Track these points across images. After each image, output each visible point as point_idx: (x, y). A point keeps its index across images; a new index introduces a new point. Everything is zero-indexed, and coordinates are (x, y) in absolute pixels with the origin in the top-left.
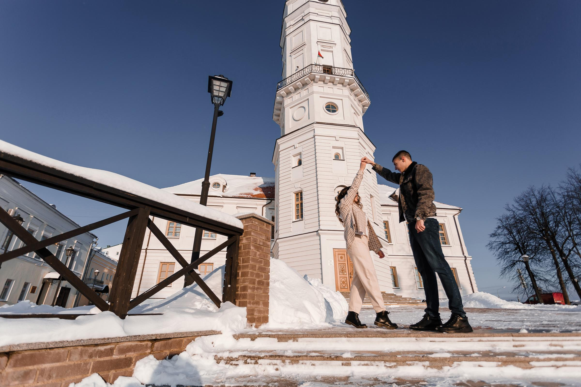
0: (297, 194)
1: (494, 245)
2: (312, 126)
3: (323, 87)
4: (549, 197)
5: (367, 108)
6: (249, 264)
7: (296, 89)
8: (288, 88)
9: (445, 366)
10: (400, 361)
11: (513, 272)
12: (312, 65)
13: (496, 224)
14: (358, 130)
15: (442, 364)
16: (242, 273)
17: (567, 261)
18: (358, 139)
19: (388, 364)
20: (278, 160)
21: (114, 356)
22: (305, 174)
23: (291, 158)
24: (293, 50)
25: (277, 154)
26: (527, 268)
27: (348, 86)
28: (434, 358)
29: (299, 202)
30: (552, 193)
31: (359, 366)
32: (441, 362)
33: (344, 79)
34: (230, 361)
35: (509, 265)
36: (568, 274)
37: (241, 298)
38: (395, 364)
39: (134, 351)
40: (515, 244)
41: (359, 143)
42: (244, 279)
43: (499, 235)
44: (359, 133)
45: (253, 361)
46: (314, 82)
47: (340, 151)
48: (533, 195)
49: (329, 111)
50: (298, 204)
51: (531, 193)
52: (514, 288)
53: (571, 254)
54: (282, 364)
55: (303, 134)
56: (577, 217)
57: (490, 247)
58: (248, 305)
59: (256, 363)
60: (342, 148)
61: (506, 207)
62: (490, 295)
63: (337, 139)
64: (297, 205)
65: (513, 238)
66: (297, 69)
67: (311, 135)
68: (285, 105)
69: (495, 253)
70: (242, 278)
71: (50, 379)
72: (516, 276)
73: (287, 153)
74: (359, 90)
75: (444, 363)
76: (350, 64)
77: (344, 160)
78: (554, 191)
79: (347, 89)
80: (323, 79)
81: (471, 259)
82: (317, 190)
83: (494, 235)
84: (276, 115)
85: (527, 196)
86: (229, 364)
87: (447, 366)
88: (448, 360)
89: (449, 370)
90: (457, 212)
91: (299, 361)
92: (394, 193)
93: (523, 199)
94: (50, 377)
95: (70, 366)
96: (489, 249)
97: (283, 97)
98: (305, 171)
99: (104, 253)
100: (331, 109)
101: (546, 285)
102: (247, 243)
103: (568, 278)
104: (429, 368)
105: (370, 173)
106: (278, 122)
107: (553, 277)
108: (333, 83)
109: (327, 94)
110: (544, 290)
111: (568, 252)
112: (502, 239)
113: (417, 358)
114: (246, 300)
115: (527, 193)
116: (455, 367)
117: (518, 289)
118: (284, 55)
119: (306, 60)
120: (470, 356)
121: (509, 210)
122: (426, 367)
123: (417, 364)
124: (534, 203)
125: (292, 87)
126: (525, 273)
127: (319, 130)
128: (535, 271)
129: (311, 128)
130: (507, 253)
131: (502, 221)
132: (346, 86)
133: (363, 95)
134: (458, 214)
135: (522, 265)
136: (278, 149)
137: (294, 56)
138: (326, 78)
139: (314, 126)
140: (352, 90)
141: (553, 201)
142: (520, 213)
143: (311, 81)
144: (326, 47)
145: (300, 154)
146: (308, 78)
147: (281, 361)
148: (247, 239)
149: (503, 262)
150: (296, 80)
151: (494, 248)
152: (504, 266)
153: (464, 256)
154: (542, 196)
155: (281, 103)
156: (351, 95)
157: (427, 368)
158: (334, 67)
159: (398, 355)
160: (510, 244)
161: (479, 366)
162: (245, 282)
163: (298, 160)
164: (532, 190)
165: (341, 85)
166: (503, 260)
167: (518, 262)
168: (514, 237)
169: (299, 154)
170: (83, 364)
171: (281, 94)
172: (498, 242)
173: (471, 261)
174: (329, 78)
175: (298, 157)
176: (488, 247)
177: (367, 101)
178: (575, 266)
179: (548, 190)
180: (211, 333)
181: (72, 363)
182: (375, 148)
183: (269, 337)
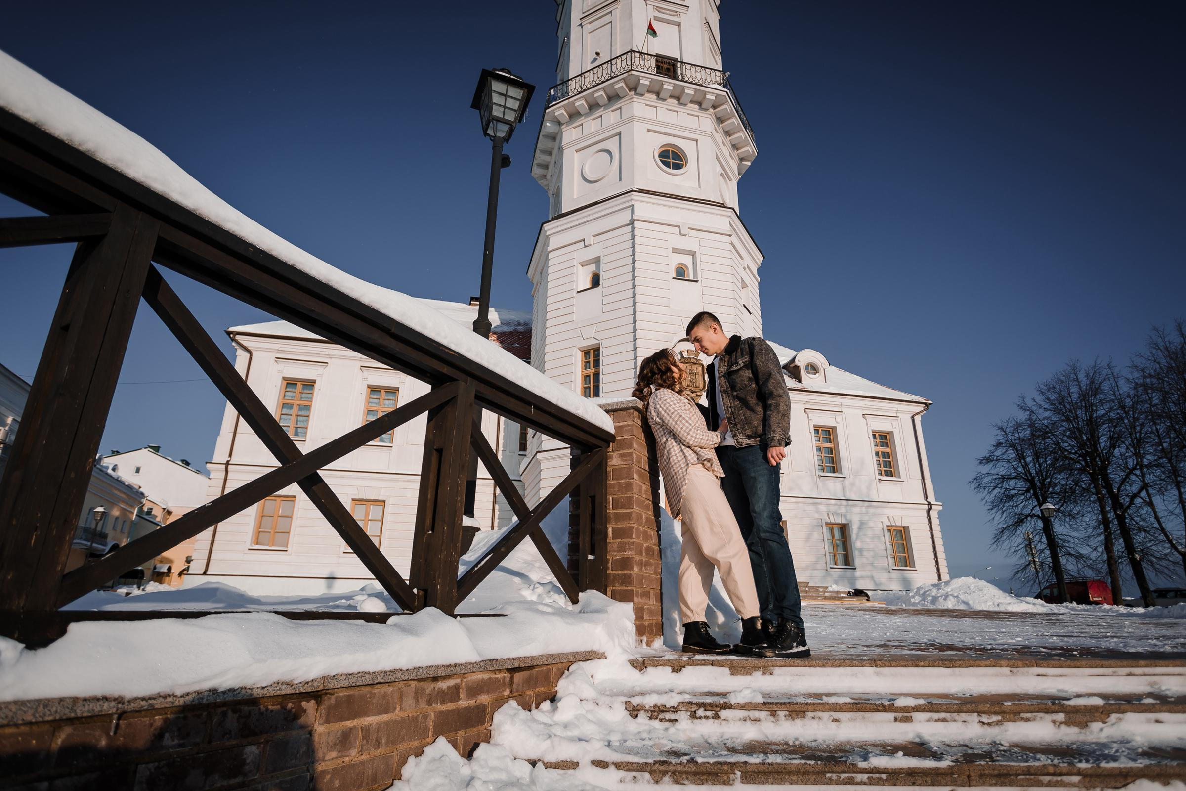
0: (586, 353)
1: (986, 480)
2: (629, 198)
3: (656, 107)
4: (1106, 386)
5: (749, 164)
6: (631, 510)
7: (593, 106)
8: (573, 103)
9: (1095, 721)
10: (1009, 713)
11: (1018, 539)
12: (634, 52)
13: (993, 437)
14: (729, 214)
15: (1089, 719)
16: (614, 530)
17: (1125, 518)
18: (730, 236)
19: (985, 719)
20: (543, 271)
21: (460, 702)
22: (607, 308)
23: (575, 268)
24: (587, 11)
25: (540, 257)
26: (1047, 529)
27: (711, 110)
28: (1074, 707)
29: (591, 371)
30: (1114, 378)
31: (928, 723)
32: (1087, 714)
33: (705, 93)
34: (659, 714)
35: (1010, 523)
36: (1123, 545)
37: (617, 584)
38: (999, 718)
39: (488, 692)
40: (1026, 480)
41: (732, 244)
42: (620, 542)
43: (997, 460)
44: (731, 222)
45: (709, 714)
46: (636, 94)
47: (687, 260)
48: (1074, 380)
49: (667, 164)
50: (589, 376)
51: (1072, 375)
52: (1015, 571)
53: (1134, 504)
54: (772, 718)
55: (605, 215)
56: (1157, 428)
57: (978, 484)
58: (636, 599)
59: (716, 717)
60: (693, 254)
61: (1019, 403)
62: (986, 583)
63: (684, 230)
64: (586, 378)
65: (1024, 467)
66: (595, 60)
67: (625, 217)
68: (564, 143)
69: (986, 499)
70: (615, 541)
71: (378, 748)
72: (1022, 546)
73: (566, 257)
74: (736, 121)
75: (1092, 717)
76: (717, 58)
77: (697, 281)
78: (1118, 374)
79: (710, 116)
80: (656, 89)
81: (941, 508)
82: (635, 345)
83: (987, 460)
84: (539, 165)
85: (1063, 382)
86: (657, 718)
87: (1098, 721)
88: (1101, 711)
89: (1101, 730)
90: (920, 408)
91: (807, 713)
92: (793, 360)
93: (1054, 388)
94: (378, 744)
95: (403, 720)
96: (975, 489)
97: (560, 124)
98: (606, 301)
99: (107, 468)
100: (671, 161)
101: (1079, 565)
102: (622, 466)
103: (1123, 552)
104: (1063, 727)
105: (750, 313)
106: (543, 183)
107: (1095, 549)
108: (678, 99)
109: (665, 124)
110: (1072, 576)
111: (1128, 500)
112: (1002, 468)
113: (1043, 707)
114: (630, 588)
115: (1064, 376)
116: (1113, 725)
117: (1024, 573)
118: (563, 23)
119: (618, 40)
120: (1140, 703)
121: (1025, 410)
122: (1058, 724)
123: (1041, 718)
124: (1075, 396)
125: (583, 102)
126: (1040, 541)
127: (644, 207)
128: (1059, 536)
129: (625, 202)
130: (1010, 498)
131: (1005, 432)
132: (707, 110)
133: (743, 135)
134: (922, 414)
135: (1035, 524)
136: (544, 244)
137: (588, 27)
138: (665, 86)
139: (633, 197)
140: (720, 120)
141: (1114, 394)
142: (1045, 416)
143: (630, 90)
144: (665, 11)
145: (597, 261)
146: (622, 84)
147: (769, 713)
148: (622, 456)
149: (1000, 516)
150: (594, 86)
151: (984, 488)
152: (1001, 526)
153: (927, 503)
154: (1092, 382)
155: (554, 137)
156: (717, 132)
157: (1059, 726)
158: (682, 62)
159: (1006, 701)
160: (1017, 480)
161: (1157, 721)
162: (625, 550)
163: (591, 275)
164: (1074, 370)
165: (697, 107)
166: (1000, 512)
167: (1029, 518)
168: (1026, 466)
169: (592, 261)
170: (420, 716)
171: (556, 117)
172: (993, 475)
173: (939, 512)
174: (671, 88)
175: (593, 268)
176: (973, 484)
177: (751, 149)
178: (1140, 529)
179: (1105, 372)
180: (592, 657)
181: (404, 715)
182: (761, 258)
183: (712, 665)
